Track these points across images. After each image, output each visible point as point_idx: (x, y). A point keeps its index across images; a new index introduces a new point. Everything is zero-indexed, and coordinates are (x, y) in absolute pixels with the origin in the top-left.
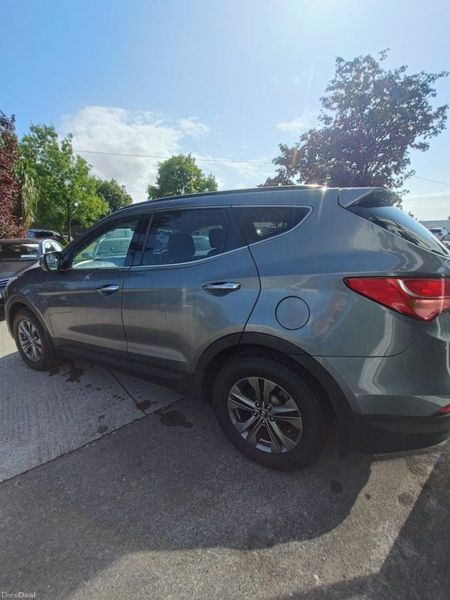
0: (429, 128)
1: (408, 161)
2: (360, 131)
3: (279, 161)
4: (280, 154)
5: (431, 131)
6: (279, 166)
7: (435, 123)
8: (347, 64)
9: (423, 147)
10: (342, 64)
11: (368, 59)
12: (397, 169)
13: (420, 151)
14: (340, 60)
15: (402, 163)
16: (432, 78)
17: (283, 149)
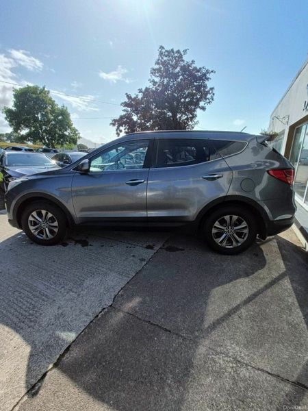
0: (206, 99)
1: (196, 116)
2: (172, 94)
3: (126, 104)
4: (126, 100)
5: (208, 101)
6: (126, 108)
7: (209, 96)
8: (167, 51)
9: (203, 108)
10: (163, 51)
11: (178, 52)
12: (192, 119)
13: (201, 111)
14: (162, 47)
15: (194, 116)
16: (208, 72)
17: (129, 97)
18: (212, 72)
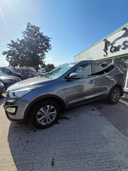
5: (49, 49)
18: (51, 38)
